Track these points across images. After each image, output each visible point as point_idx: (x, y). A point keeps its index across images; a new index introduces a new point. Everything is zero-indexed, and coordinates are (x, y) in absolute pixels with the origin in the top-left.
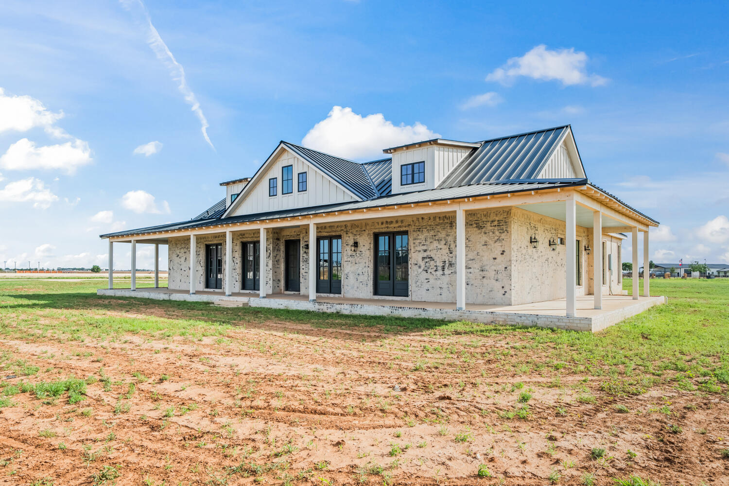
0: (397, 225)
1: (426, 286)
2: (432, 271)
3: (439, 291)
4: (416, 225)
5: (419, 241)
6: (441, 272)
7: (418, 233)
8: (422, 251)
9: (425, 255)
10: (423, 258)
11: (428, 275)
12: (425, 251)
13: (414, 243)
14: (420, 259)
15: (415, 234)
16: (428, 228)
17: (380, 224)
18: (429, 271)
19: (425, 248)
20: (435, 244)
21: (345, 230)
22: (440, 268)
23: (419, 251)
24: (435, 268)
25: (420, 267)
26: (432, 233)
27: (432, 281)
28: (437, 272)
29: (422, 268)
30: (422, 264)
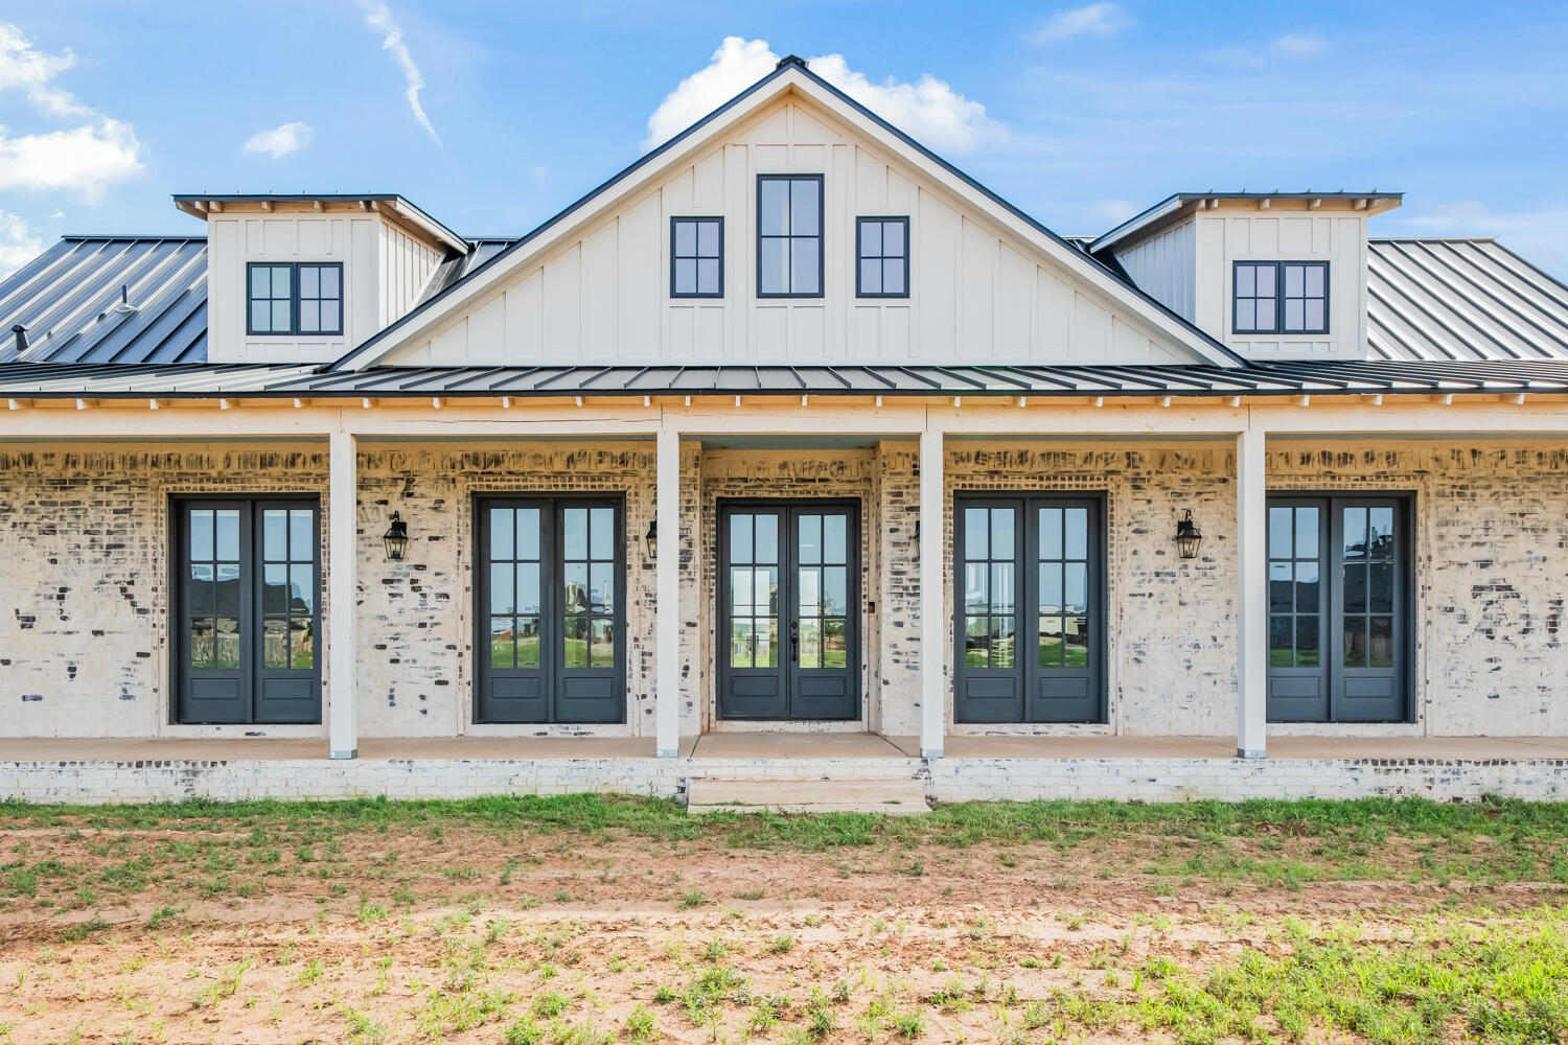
0: (1370, 470)
1: (1494, 683)
2: (1512, 632)
3: (1537, 699)
4: (1450, 473)
5: (1459, 530)
6: (1546, 637)
7: (1457, 501)
8: (1473, 567)
9: (1485, 577)
10: (1478, 590)
11: (1496, 648)
12: (1485, 564)
13: (1441, 537)
14: (1466, 592)
15: (1446, 506)
16: (1497, 487)
17: (1296, 461)
18: (1499, 633)
19: (1484, 554)
20: (1524, 542)
21: (1130, 473)
22: (1540, 624)
23: (1462, 565)
24: (1522, 625)
25: (1463, 619)
26: (1511, 505)
27: (1509, 665)
28: (1529, 637)
29: (1472, 624)
30: (1475, 610)
